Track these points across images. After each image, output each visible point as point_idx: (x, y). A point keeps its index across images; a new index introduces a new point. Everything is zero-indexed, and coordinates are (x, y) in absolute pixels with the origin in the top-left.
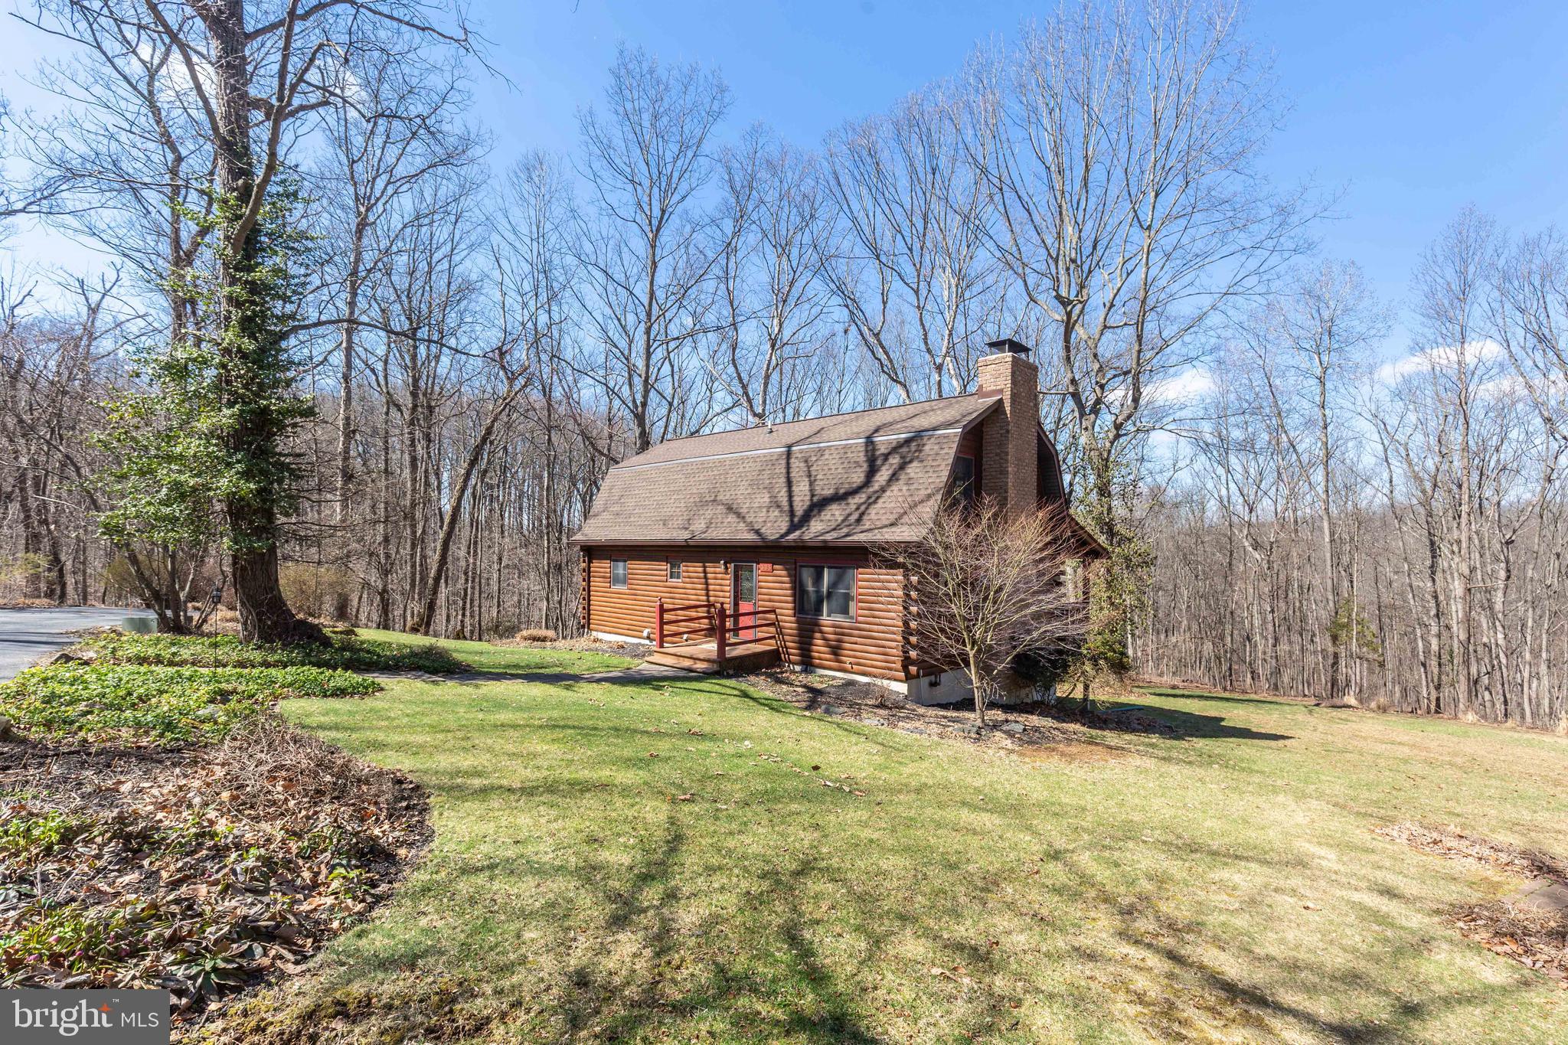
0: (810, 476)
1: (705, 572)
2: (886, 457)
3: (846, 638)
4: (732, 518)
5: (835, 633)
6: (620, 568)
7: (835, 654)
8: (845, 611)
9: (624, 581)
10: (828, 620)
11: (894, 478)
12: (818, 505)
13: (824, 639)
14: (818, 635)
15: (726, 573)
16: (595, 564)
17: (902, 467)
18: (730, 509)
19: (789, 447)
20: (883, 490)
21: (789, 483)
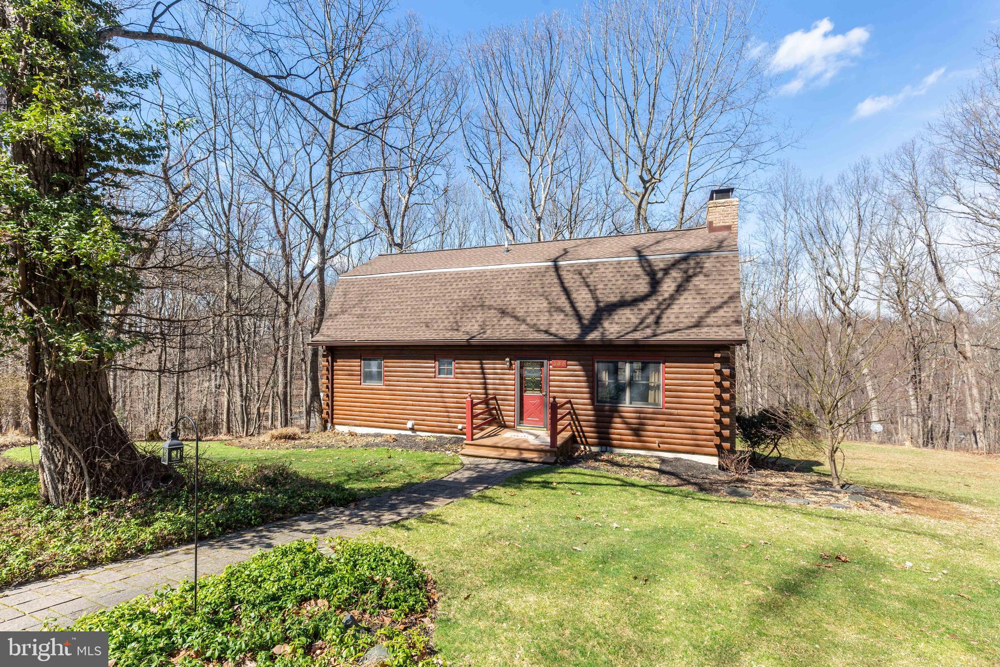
0: (588, 286)
1: (482, 368)
2: (666, 271)
3: (650, 422)
4: (508, 320)
5: (639, 418)
6: (374, 366)
7: (638, 435)
8: (645, 398)
9: (379, 376)
10: (628, 406)
11: (680, 289)
12: (605, 311)
13: (626, 423)
14: (618, 420)
15: (510, 368)
16: (340, 363)
17: (688, 279)
18: (503, 312)
19: (555, 261)
20: (673, 298)
21: (567, 292)
